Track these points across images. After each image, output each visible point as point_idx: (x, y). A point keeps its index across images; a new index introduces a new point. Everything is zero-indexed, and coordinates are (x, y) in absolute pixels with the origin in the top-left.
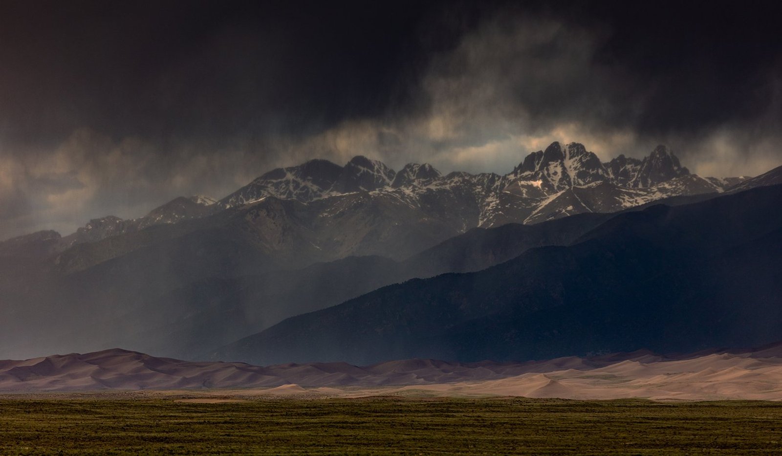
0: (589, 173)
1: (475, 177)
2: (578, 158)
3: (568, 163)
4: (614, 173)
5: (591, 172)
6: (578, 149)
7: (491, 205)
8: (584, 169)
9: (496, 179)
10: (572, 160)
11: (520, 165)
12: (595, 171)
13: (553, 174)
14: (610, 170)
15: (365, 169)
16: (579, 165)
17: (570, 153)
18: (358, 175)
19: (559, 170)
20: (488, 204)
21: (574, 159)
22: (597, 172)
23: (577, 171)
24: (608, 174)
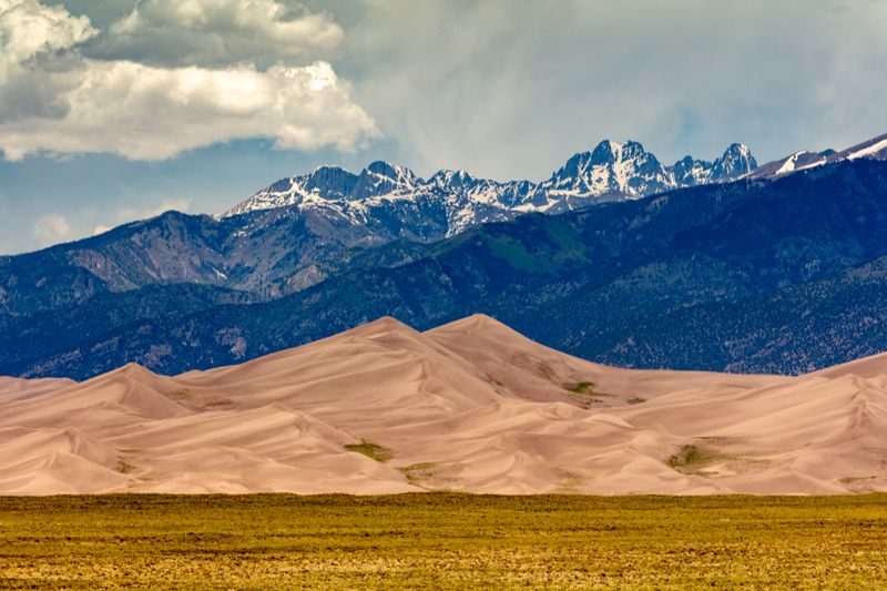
0: (643, 179)
1: (503, 186)
2: (632, 161)
3: (619, 167)
4: (677, 180)
5: (647, 178)
6: (633, 149)
7: (464, 219)
8: (638, 175)
9: (530, 188)
10: (625, 163)
11: (561, 171)
12: (652, 178)
13: (598, 181)
14: (672, 176)
15: (386, 178)
16: (632, 170)
17: (623, 154)
18: (376, 185)
19: (605, 175)
20: (460, 219)
21: (628, 161)
22: (655, 179)
23: (629, 178)
24: (669, 180)
